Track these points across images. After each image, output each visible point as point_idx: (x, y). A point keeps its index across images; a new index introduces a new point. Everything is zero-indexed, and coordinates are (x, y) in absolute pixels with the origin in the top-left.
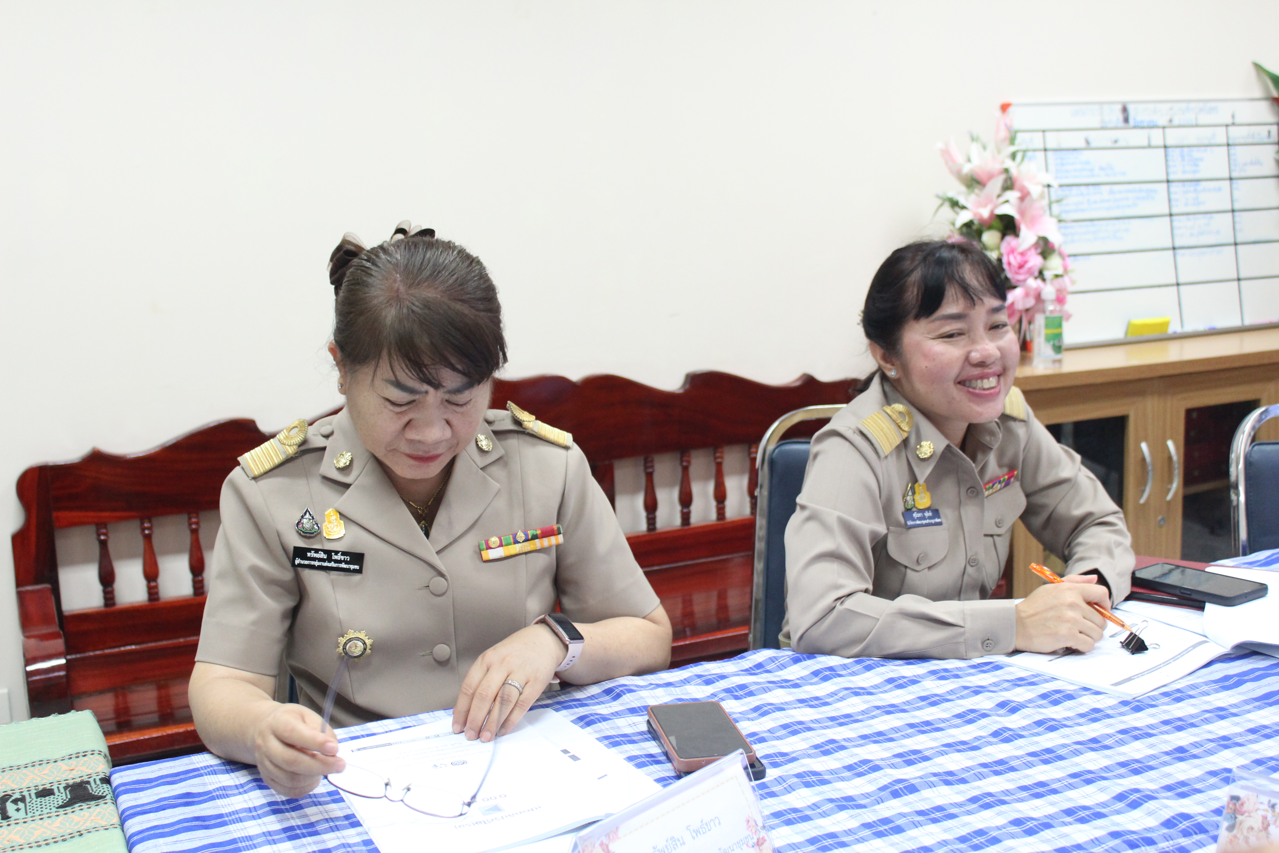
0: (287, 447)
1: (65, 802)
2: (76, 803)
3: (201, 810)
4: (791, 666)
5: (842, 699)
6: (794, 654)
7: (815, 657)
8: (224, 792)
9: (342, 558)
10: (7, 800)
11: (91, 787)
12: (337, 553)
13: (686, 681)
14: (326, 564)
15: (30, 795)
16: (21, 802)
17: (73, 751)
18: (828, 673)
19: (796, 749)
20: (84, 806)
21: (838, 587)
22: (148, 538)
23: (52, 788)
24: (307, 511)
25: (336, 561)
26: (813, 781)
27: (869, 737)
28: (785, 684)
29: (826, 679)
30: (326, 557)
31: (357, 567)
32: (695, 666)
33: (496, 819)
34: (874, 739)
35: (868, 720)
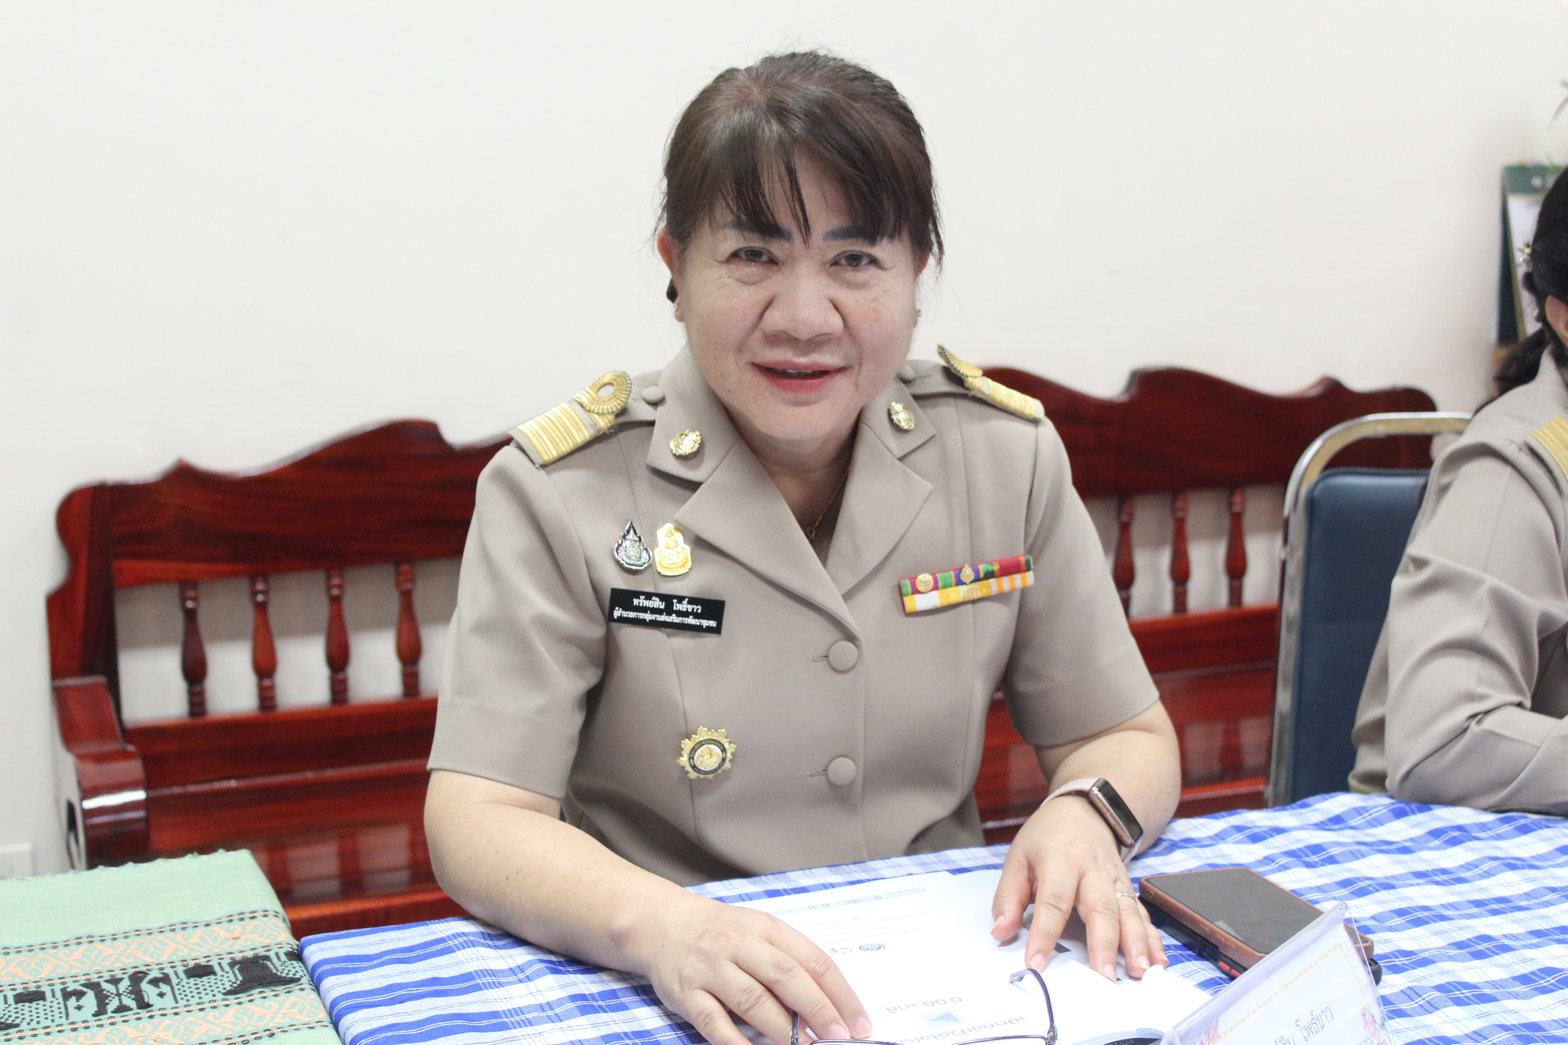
0: (596, 416)
1: (235, 985)
2: (253, 988)
3: (462, 1004)
4: (1391, 821)
5: (1488, 874)
6: (1393, 804)
7: (1430, 809)
8: (494, 979)
9: (690, 608)
10: (141, 980)
11: (272, 964)
12: (680, 599)
13: (1220, 837)
14: (663, 618)
15: (176, 973)
16: (164, 983)
17: (234, 910)
18: (1456, 834)
19: (1425, 947)
20: (268, 992)
21: (1472, 697)
22: (261, 608)
23: (210, 963)
24: (632, 526)
25: (680, 614)
26: (1467, 997)
27: (1548, 935)
28: (1384, 847)
29: (1454, 842)
30: (662, 607)
31: (713, 624)
32: (1230, 815)
33: (952, 1033)
34: (1556, 937)
35: (1538, 908)
